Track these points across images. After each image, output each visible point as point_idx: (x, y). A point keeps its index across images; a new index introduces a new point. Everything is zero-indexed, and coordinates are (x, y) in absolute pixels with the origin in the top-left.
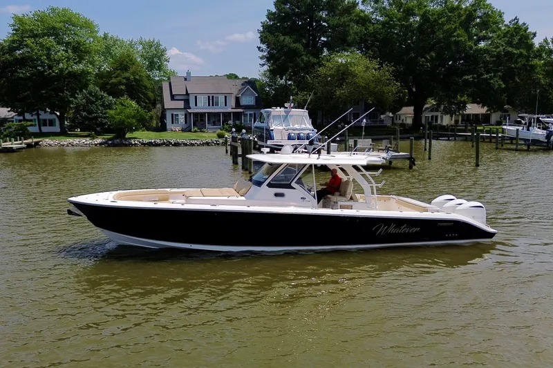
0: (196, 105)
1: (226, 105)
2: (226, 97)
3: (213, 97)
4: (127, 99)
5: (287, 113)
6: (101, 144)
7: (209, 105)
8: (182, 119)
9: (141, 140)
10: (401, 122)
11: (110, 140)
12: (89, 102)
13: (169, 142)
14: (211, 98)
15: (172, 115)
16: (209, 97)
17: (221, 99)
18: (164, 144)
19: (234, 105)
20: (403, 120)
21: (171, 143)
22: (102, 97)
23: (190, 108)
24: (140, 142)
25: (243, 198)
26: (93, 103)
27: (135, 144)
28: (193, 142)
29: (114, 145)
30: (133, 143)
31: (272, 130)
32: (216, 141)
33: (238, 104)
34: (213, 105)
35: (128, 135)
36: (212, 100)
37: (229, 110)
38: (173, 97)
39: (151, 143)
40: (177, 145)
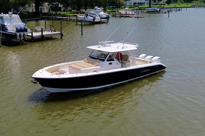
5: (11, 16)
10: (26, 11)
20: (27, 10)
25: (98, 67)
31: (6, 25)
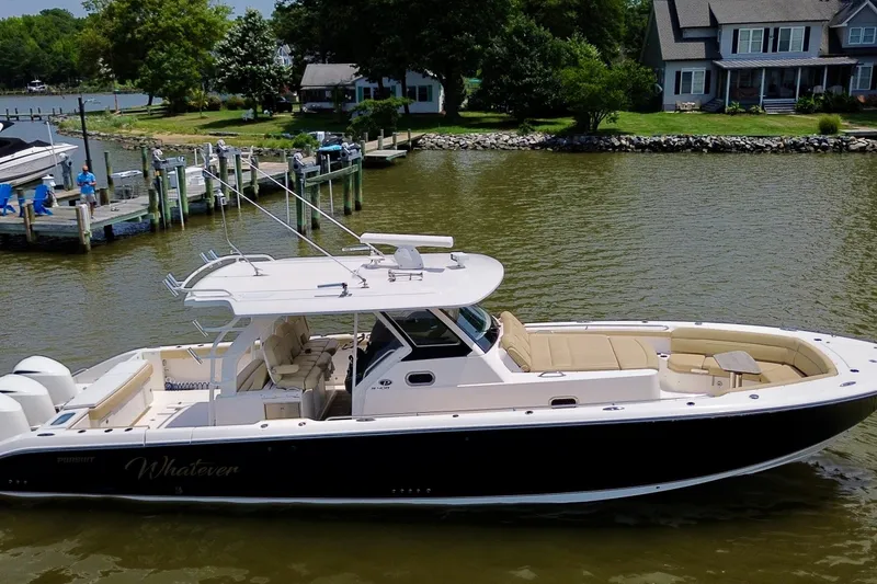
0: (734, 51)
1: (806, 48)
2: (808, 31)
3: (776, 30)
4: (579, 41)
6: (542, 145)
7: (765, 50)
8: (698, 83)
9: (633, 138)
11: (561, 134)
12: (514, 51)
13: (702, 142)
14: (771, 33)
15: (678, 74)
16: (767, 31)
17: (797, 34)
18: (688, 145)
19: (825, 47)
21: (705, 145)
22: (542, 39)
23: (720, 58)
24: (632, 142)
26: (523, 53)
27: (621, 145)
28: (760, 143)
29: (573, 149)
30: (617, 144)
32: (820, 142)
33: (835, 47)
34: (774, 50)
35: (604, 125)
36: (773, 38)
37: (815, 61)
38: (679, 34)
39: (659, 143)
40: (719, 149)
